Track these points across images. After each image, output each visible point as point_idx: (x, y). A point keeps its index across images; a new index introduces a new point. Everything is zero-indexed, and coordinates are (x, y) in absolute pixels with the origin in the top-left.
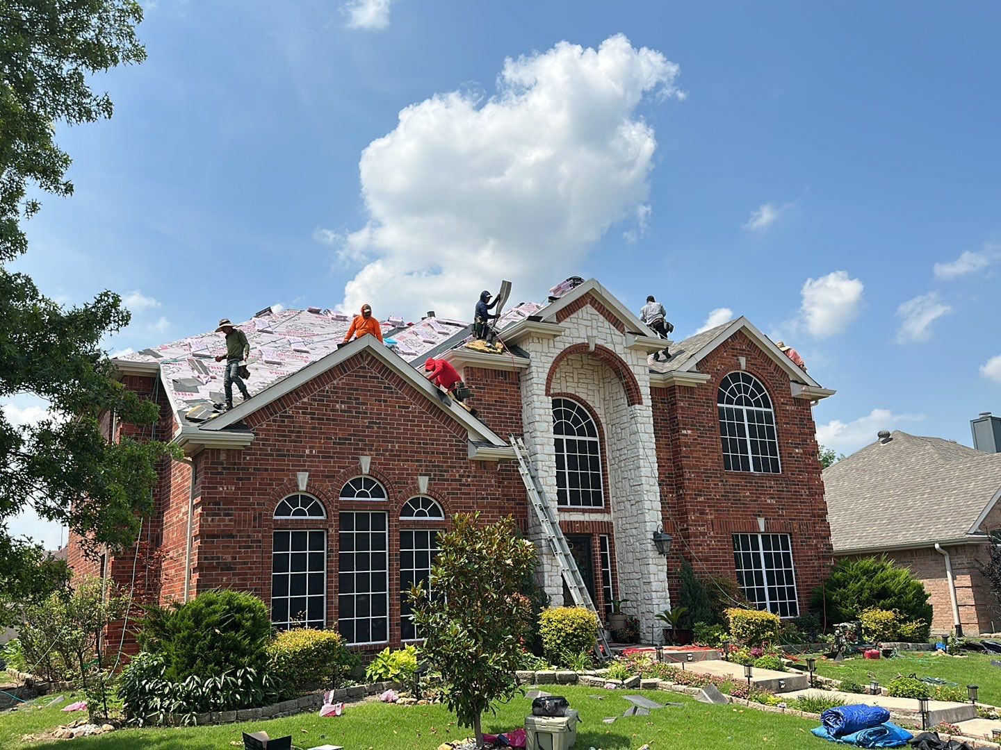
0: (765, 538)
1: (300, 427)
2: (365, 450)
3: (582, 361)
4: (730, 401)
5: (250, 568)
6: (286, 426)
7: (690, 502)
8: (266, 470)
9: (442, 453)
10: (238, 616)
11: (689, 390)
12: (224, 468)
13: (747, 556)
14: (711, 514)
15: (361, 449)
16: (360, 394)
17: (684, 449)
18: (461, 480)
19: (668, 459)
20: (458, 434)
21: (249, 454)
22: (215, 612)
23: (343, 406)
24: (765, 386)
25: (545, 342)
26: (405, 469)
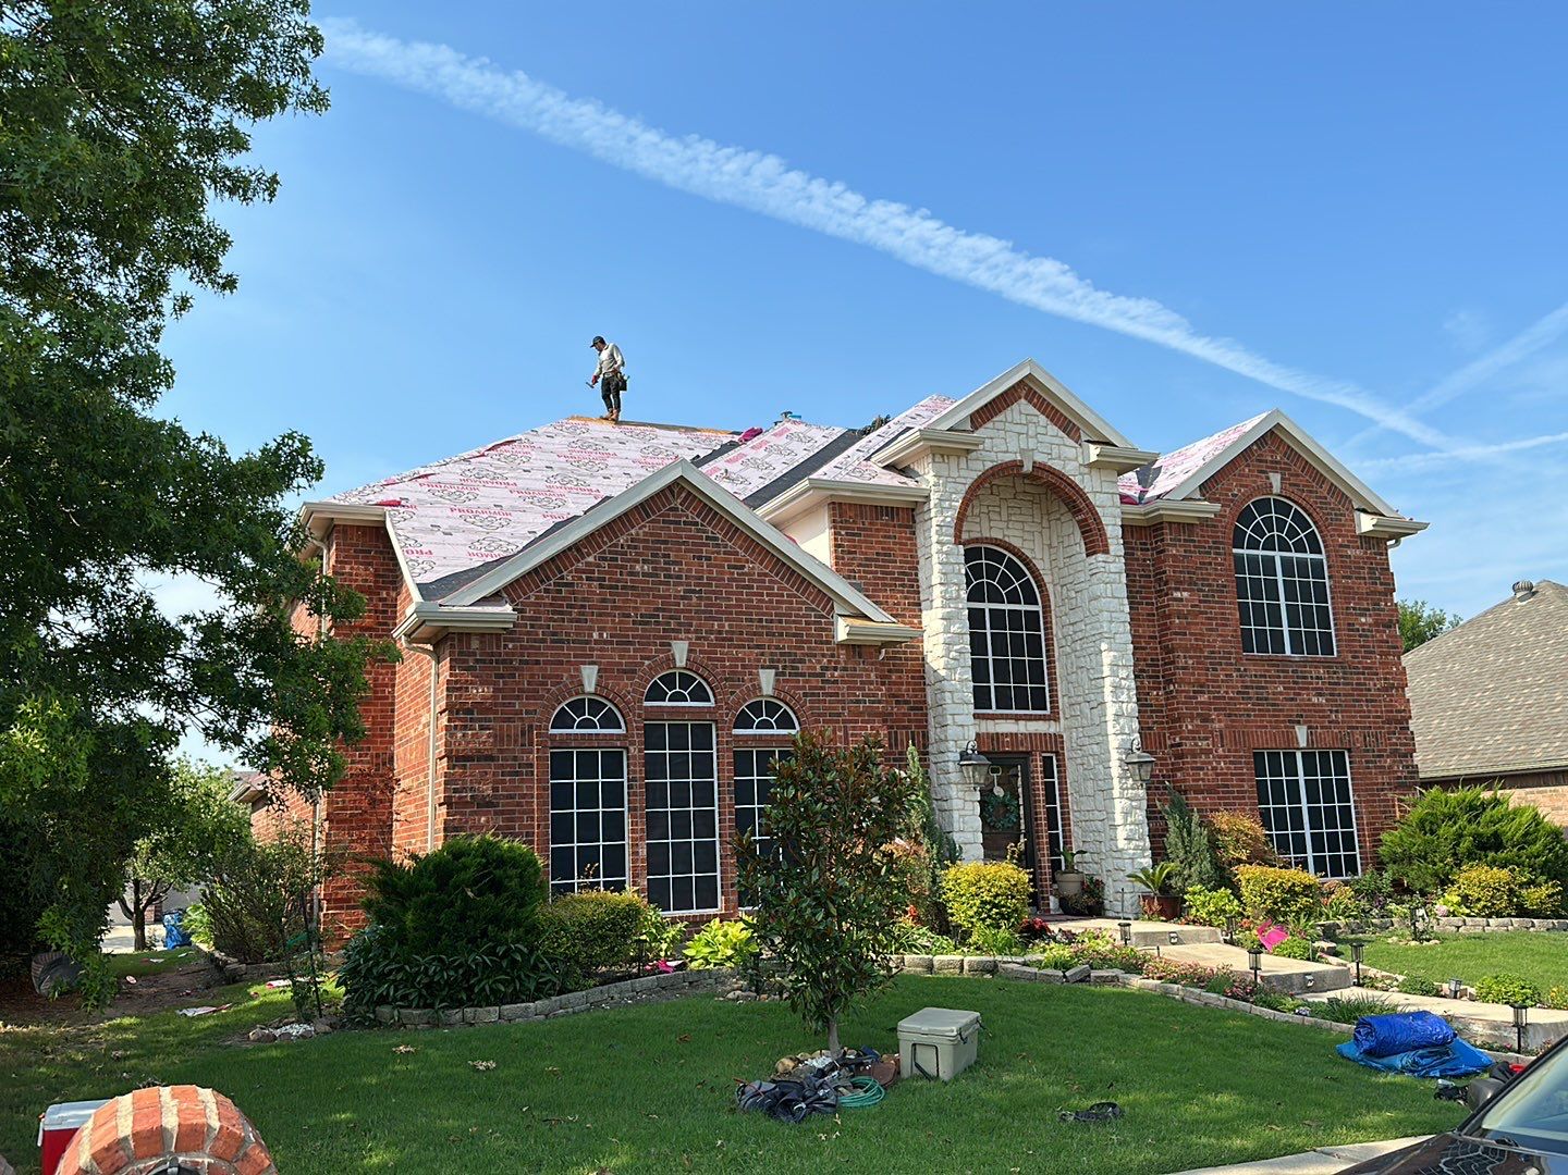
0: (1307, 757)
1: (584, 599)
2: (679, 631)
3: (1014, 487)
4: (1253, 545)
5: (519, 804)
6: (564, 599)
7: (1185, 703)
8: (537, 662)
9: (795, 635)
10: (498, 872)
11: (1185, 527)
12: (477, 661)
13: (1277, 785)
14: (1220, 721)
15: (673, 630)
16: (670, 549)
17: (1177, 621)
18: (823, 675)
19: (1150, 637)
20: (818, 606)
21: (512, 640)
22: (465, 868)
23: (646, 567)
24: (1313, 519)
25: (953, 460)
26: (737, 659)
